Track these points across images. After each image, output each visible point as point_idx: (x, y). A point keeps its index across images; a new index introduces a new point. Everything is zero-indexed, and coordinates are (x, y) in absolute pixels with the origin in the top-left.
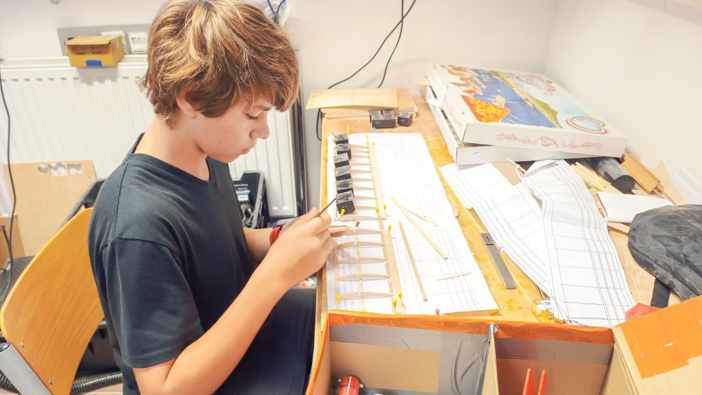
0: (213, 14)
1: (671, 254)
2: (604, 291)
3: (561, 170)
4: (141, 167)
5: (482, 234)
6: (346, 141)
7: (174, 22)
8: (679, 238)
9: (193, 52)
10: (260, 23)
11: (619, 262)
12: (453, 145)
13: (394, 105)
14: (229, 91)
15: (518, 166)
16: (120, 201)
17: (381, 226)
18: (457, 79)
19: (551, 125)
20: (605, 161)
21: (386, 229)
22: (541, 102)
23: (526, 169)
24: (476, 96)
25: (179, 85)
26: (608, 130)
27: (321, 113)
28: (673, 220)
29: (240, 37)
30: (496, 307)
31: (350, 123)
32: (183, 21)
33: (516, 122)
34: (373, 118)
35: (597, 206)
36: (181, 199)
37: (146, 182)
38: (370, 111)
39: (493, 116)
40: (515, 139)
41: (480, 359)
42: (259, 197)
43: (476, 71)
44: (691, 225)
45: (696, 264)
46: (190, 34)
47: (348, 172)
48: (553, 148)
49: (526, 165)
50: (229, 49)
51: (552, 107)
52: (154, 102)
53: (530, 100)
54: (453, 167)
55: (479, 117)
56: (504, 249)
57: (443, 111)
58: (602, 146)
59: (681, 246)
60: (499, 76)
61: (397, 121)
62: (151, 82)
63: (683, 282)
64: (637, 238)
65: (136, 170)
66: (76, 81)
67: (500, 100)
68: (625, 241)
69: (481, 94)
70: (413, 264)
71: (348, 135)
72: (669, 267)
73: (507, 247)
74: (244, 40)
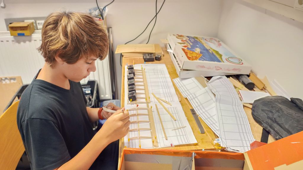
0: (71, 20)
1: (269, 118)
2: (242, 134)
3: (224, 80)
4: (39, 85)
5: (191, 109)
6: (133, 68)
7: (53, 24)
8: (272, 111)
9: (62, 37)
10: (92, 24)
11: (248, 121)
12: (178, 70)
13: (154, 52)
14: (78, 53)
15: (206, 79)
16: (30, 101)
17: (148, 106)
18: (180, 41)
19: (219, 61)
20: (242, 76)
21: (150, 107)
22: (215, 51)
23: (209, 80)
24: (188, 48)
25: (56, 51)
26: (243, 63)
27: (122, 55)
28: (270, 103)
29: (83, 30)
30: (197, 142)
31: (135, 59)
32: (58, 23)
33: (205, 60)
34: (144, 57)
35: (239, 96)
36: (58, 99)
37: (41, 92)
38: (143, 54)
39: (195, 58)
40: (204, 67)
41: (189, 167)
42: (95, 92)
43: (188, 37)
44: (277, 105)
45: (279, 122)
46: (60, 29)
47: (133, 82)
48: (220, 71)
49: (209, 78)
50: (78, 36)
51: (220, 53)
52: (45, 57)
53: (211, 50)
54: (178, 79)
55: (189, 58)
56: (200, 116)
57: (174, 54)
58: (241, 70)
59: (273, 115)
60: (198, 39)
61: (155, 58)
62: (43, 49)
63: (274, 130)
64: (255, 110)
65: (37, 87)
66: (13, 42)
67: (198, 50)
68: (250, 111)
69: (190, 47)
70: (162, 123)
71: (133, 65)
72: (268, 123)
73: (201, 115)
74: (85, 32)
